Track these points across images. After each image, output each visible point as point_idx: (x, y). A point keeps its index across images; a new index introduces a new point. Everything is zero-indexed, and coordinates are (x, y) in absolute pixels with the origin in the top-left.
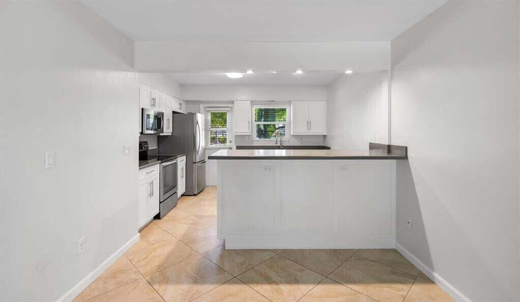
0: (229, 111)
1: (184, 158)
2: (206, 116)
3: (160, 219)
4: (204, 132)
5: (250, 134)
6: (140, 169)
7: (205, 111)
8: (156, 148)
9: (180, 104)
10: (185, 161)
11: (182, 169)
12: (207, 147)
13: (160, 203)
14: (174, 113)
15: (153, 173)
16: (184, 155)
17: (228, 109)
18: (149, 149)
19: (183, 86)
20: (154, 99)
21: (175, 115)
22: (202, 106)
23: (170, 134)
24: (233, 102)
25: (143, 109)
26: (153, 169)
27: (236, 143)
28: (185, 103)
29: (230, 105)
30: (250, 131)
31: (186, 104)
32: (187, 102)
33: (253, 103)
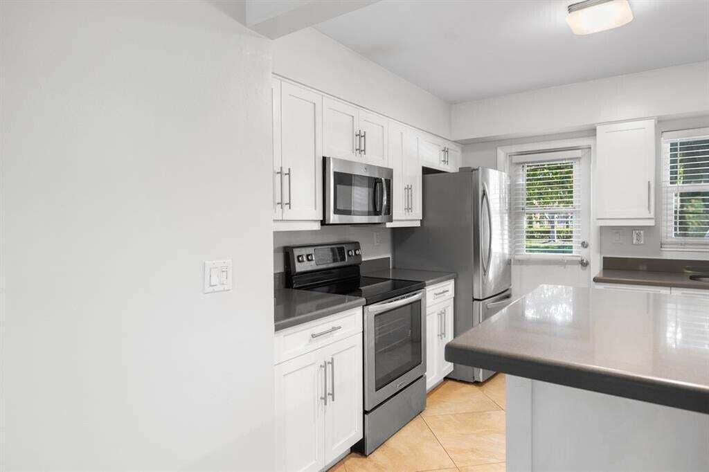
0: (578, 159)
1: (449, 285)
2: (513, 177)
3: (366, 456)
4: (506, 218)
5: (652, 223)
6: (278, 328)
7: (512, 164)
8: (389, 255)
9: (446, 151)
10: (451, 293)
11: (442, 314)
12: (518, 257)
13: (365, 412)
14: (426, 171)
15: (337, 334)
16: (449, 279)
17: (578, 153)
18: (363, 260)
19: (452, 105)
20: (361, 136)
21: (429, 176)
22: (502, 154)
23: (418, 224)
24: (592, 132)
25: (324, 159)
26: (335, 324)
27: (601, 248)
28: (458, 149)
29: (583, 142)
30: (652, 213)
31: (463, 151)
32: (466, 145)
33: (663, 125)
